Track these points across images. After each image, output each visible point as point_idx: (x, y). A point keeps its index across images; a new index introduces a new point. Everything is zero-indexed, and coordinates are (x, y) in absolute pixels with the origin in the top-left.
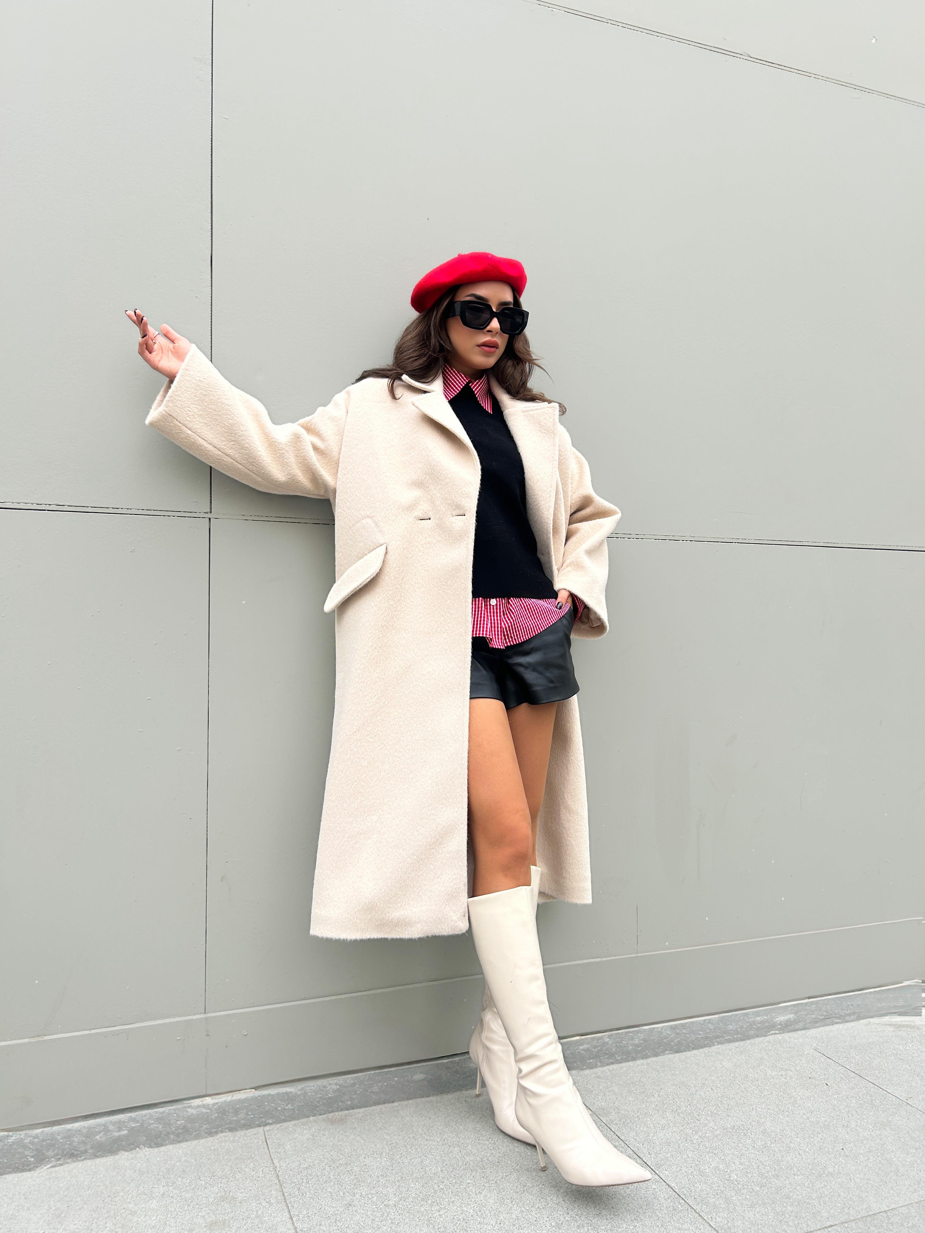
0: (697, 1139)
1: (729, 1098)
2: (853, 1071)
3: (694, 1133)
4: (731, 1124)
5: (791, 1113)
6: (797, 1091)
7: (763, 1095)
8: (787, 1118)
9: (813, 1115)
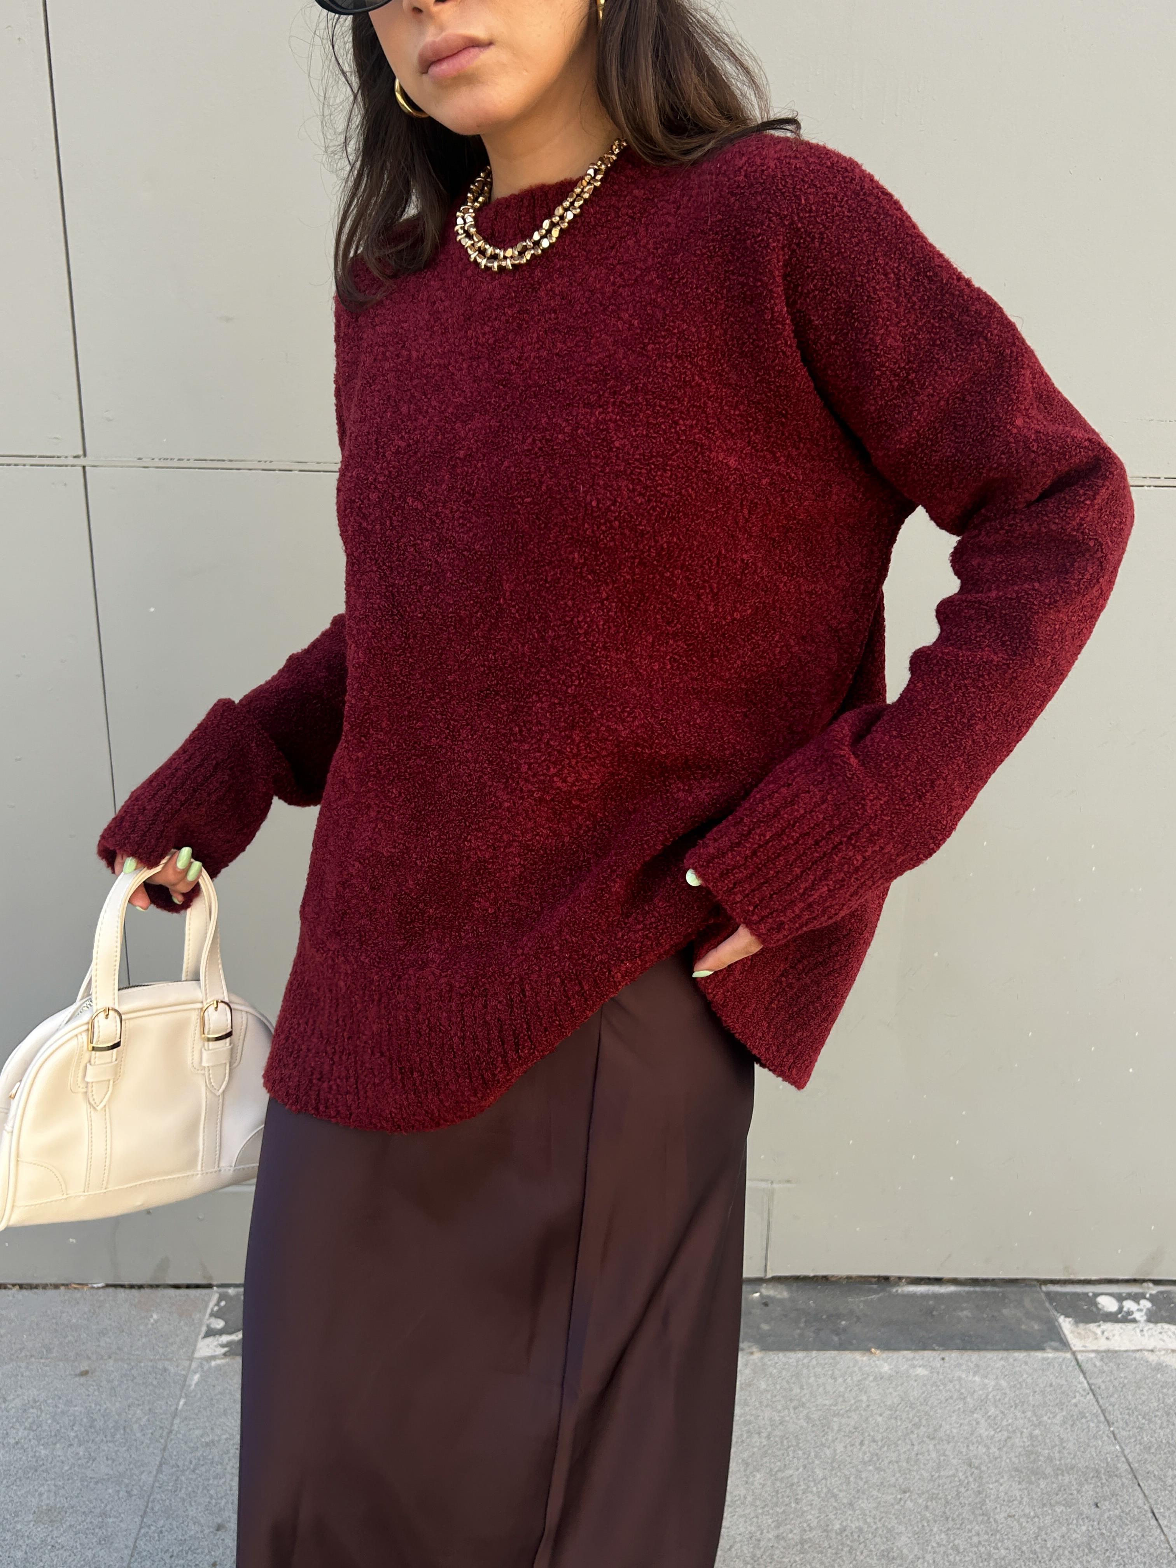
0: (770, 1539)
1: (877, 1468)
2: (1131, 1460)
3: (773, 1525)
4: (844, 1524)
5: (958, 1526)
6: (1001, 1481)
7: (937, 1475)
8: (943, 1536)
9: (992, 1539)
